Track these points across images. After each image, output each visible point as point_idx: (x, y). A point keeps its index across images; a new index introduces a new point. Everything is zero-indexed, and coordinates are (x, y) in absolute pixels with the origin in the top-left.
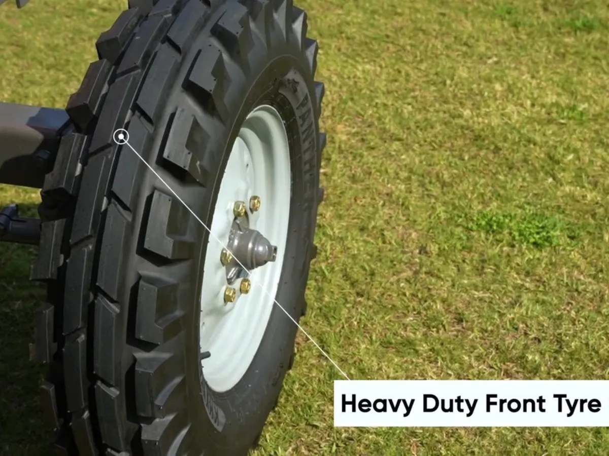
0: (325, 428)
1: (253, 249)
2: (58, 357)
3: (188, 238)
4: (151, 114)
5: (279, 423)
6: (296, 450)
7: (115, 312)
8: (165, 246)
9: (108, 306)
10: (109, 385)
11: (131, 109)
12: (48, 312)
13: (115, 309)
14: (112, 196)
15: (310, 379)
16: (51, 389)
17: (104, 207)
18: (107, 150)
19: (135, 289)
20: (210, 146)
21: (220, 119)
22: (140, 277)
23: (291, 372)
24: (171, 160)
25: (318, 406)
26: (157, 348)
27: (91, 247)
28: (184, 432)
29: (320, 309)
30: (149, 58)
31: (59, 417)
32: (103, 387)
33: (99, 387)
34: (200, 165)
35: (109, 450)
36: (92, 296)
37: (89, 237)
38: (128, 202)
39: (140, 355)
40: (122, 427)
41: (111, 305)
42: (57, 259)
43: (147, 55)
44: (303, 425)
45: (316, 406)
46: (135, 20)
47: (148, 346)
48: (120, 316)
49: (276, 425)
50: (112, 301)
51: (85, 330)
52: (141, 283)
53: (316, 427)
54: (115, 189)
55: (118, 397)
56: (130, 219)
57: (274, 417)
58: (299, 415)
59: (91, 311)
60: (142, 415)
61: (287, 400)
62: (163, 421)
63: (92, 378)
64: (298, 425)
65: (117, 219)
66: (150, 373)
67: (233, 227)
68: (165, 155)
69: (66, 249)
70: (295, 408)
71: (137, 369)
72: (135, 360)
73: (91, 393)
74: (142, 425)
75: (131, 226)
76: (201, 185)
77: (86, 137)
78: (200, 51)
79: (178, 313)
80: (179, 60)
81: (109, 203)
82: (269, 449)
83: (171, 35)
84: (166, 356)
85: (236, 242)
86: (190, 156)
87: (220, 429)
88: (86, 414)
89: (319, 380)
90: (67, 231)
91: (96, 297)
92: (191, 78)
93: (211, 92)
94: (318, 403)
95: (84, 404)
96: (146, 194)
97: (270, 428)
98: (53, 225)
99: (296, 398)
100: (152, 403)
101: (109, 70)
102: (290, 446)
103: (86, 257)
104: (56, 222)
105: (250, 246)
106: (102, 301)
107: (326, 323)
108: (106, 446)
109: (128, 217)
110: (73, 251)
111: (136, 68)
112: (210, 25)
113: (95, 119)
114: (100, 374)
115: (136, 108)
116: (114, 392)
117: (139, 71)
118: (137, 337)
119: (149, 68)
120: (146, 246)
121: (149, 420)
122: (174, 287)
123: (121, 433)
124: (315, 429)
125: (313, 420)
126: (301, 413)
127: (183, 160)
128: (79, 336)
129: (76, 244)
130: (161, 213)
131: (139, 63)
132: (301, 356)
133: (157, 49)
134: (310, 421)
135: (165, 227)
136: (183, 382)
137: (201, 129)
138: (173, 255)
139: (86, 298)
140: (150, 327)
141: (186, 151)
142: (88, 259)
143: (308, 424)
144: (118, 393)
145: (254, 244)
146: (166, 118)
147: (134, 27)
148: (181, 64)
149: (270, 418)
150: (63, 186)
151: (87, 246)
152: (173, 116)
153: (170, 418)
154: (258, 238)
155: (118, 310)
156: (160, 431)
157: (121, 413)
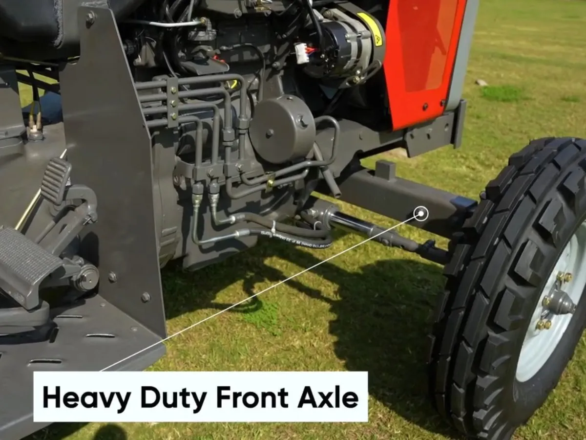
0: (571, 430)
1: (562, 303)
2: (444, 321)
3: (539, 274)
4: (537, 198)
5: (541, 417)
6: (550, 435)
7: (486, 303)
8: (527, 274)
9: (483, 299)
10: (469, 345)
11: (524, 194)
12: (447, 294)
13: (487, 301)
14: (503, 237)
15: (567, 399)
16: (434, 339)
17: (495, 243)
18: (506, 212)
19: (501, 294)
20: (565, 226)
21: (575, 213)
22: (506, 288)
23: (554, 390)
24: (543, 225)
25: (569, 416)
26: (503, 333)
27: (482, 263)
28: (499, 391)
29: (578, 362)
30: (540, 170)
31: (432, 356)
32: (465, 345)
33: (462, 344)
34: (558, 235)
35: (454, 384)
36: (474, 291)
37: (482, 257)
38: (511, 242)
39: (492, 334)
40: (467, 374)
41: (485, 299)
42: (460, 266)
43: (539, 168)
44: (557, 423)
45: (568, 416)
46: (533, 150)
47: (499, 329)
48: (488, 306)
49: (539, 417)
50: (487, 297)
51: (465, 309)
52: (507, 291)
53: (567, 428)
54: (506, 233)
55: (472, 354)
56: (510, 253)
57: (539, 412)
58: (555, 416)
59: (472, 299)
60: (482, 369)
61: (549, 405)
62: (491, 379)
63: (460, 337)
64: (554, 422)
65: (502, 251)
66: (495, 346)
67: (553, 285)
68: (540, 222)
69: (467, 260)
70: (554, 411)
71: (488, 340)
72: (488, 336)
73: (456, 347)
74: (478, 376)
75: (509, 257)
76: (555, 247)
77: (493, 204)
78: (570, 173)
79: (520, 317)
80: (559, 173)
81: (500, 241)
82: (533, 429)
83: (557, 159)
84: (506, 340)
85: (552, 296)
86: (555, 226)
87: (515, 400)
88: (449, 359)
89: (572, 401)
90: (471, 251)
91: (477, 291)
92: (565, 184)
93: (576, 194)
94: (570, 414)
95: (450, 352)
96: (522, 241)
97: (535, 417)
98: (464, 246)
99: (555, 406)
100: (490, 364)
101: (514, 172)
102: (547, 432)
103: (478, 268)
104: (466, 246)
105: (561, 300)
106: (480, 295)
107: (581, 371)
108: (454, 382)
109: (509, 251)
110: (471, 263)
111: (532, 172)
112: (578, 161)
113: (501, 196)
114: (466, 338)
115: (528, 193)
116: (470, 350)
117: (533, 174)
118: (495, 321)
119: (540, 174)
120: (515, 270)
121: (484, 374)
122: (523, 300)
123: (466, 376)
124: (564, 428)
125: (565, 422)
126: (557, 416)
127: (550, 227)
128: (461, 312)
129: (475, 259)
130: (529, 254)
131: (534, 170)
132: (561, 384)
133: (545, 166)
134: (563, 423)
135: (530, 263)
136: (509, 360)
137: (563, 215)
138: (530, 279)
139: (471, 291)
140: (503, 317)
141: (553, 223)
142: (479, 269)
143: (561, 423)
144: (472, 351)
145: (563, 300)
146: (544, 203)
147: (532, 154)
148: (559, 176)
149: (537, 412)
150: (475, 226)
151: (481, 262)
152: (548, 203)
153: (495, 378)
154: (566, 297)
155: (488, 303)
156: (489, 383)
157: (469, 365)
